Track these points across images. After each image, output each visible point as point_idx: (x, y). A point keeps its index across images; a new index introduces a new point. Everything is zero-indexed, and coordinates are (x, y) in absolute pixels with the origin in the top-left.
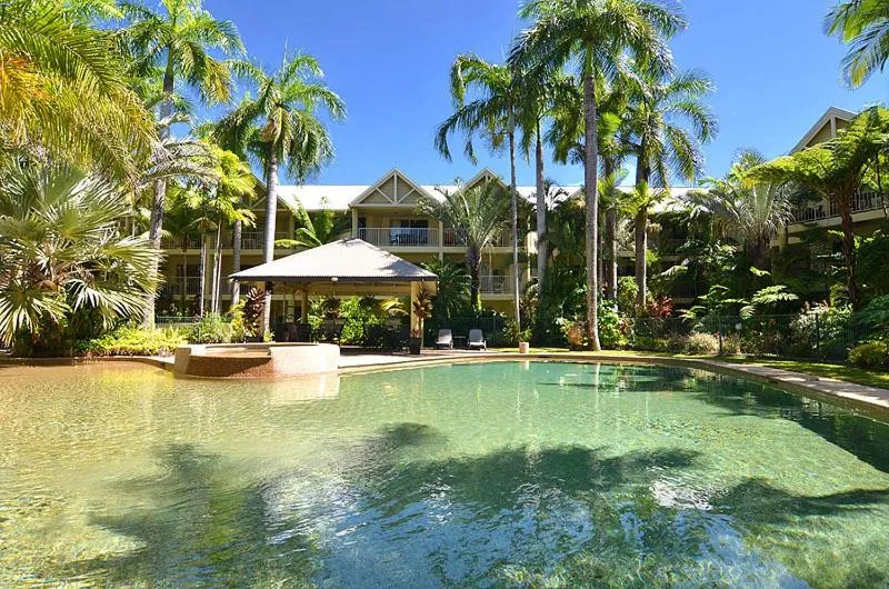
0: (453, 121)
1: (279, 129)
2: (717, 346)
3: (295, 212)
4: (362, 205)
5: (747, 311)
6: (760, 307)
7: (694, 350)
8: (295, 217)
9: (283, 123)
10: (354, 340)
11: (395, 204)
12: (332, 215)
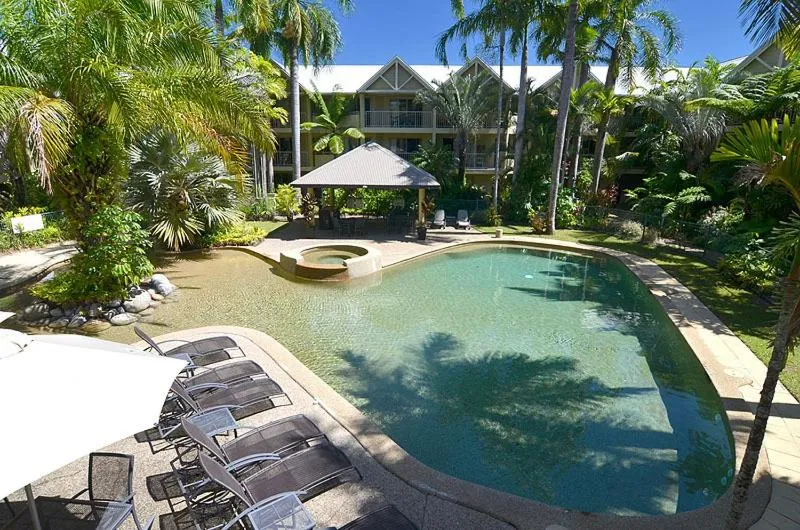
0: (451, 31)
1: (300, 31)
2: (641, 233)
3: (311, 96)
4: (369, 91)
5: (670, 208)
6: (681, 205)
7: (625, 235)
8: (311, 101)
9: (303, 24)
10: (367, 210)
11: (397, 89)
12: (343, 99)
